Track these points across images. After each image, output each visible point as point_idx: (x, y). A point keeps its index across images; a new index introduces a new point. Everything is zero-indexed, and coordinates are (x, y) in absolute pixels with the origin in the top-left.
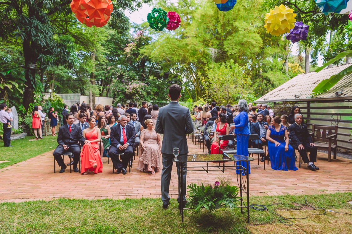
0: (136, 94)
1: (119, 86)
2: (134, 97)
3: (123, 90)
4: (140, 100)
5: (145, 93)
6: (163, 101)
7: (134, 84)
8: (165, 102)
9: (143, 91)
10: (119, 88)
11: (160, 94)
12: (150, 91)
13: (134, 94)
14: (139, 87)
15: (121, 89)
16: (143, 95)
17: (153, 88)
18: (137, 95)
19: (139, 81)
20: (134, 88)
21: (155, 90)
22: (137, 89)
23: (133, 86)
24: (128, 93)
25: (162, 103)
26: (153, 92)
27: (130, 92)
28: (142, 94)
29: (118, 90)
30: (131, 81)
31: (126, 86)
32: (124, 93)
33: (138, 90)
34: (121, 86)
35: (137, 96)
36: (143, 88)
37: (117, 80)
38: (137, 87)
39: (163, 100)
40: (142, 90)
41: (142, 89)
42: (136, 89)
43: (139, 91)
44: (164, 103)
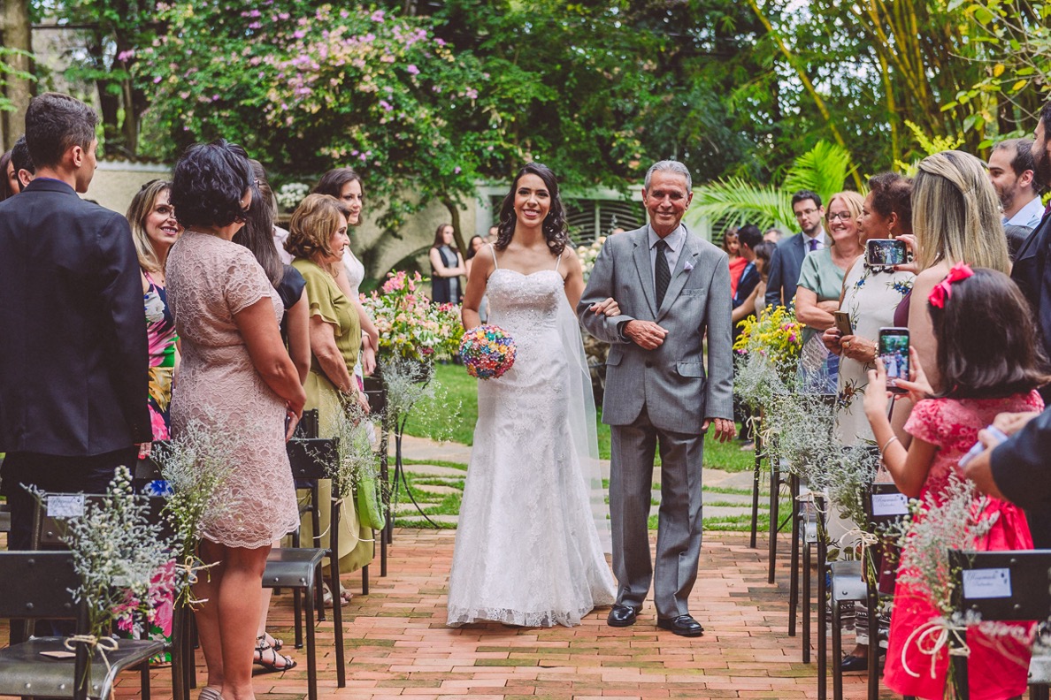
0: (354, 119)
1: (217, 62)
2: (336, 153)
3: (242, 91)
4: (382, 172)
5: (424, 112)
6: (594, 184)
7: (335, 34)
8: (613, 194)
9: (414, 92)
10: (217, 74)
11: (572, 124)
12: (472, 94)
13: (330, 126)
14: (374, 62)
15: (223, 83)
16: (410, 128)
17: (502, 69)
18: (355, 132)
19: (378, 15)
20: (328, 71)
21: (526, 87)
22: (361, 77)
23: (323, 54)
24: (283, 117)
25: (589, 204)
26: (509, 105)
27: (298, 112)
28: (397, 125)
29: (208, 92)
30: (310, 15)
31: (271, 60)
32: (252, 117)
33: (367, 85)
34: (234, 58)
35: (357, 144)
36: (412, 68)
37: (197, 11)
38: (361, 63)
39: (593, 175)
40: (403, 91)
41: (404, 77)
42: (352, 78)
43: (371, 98)
44: (606, 204)
